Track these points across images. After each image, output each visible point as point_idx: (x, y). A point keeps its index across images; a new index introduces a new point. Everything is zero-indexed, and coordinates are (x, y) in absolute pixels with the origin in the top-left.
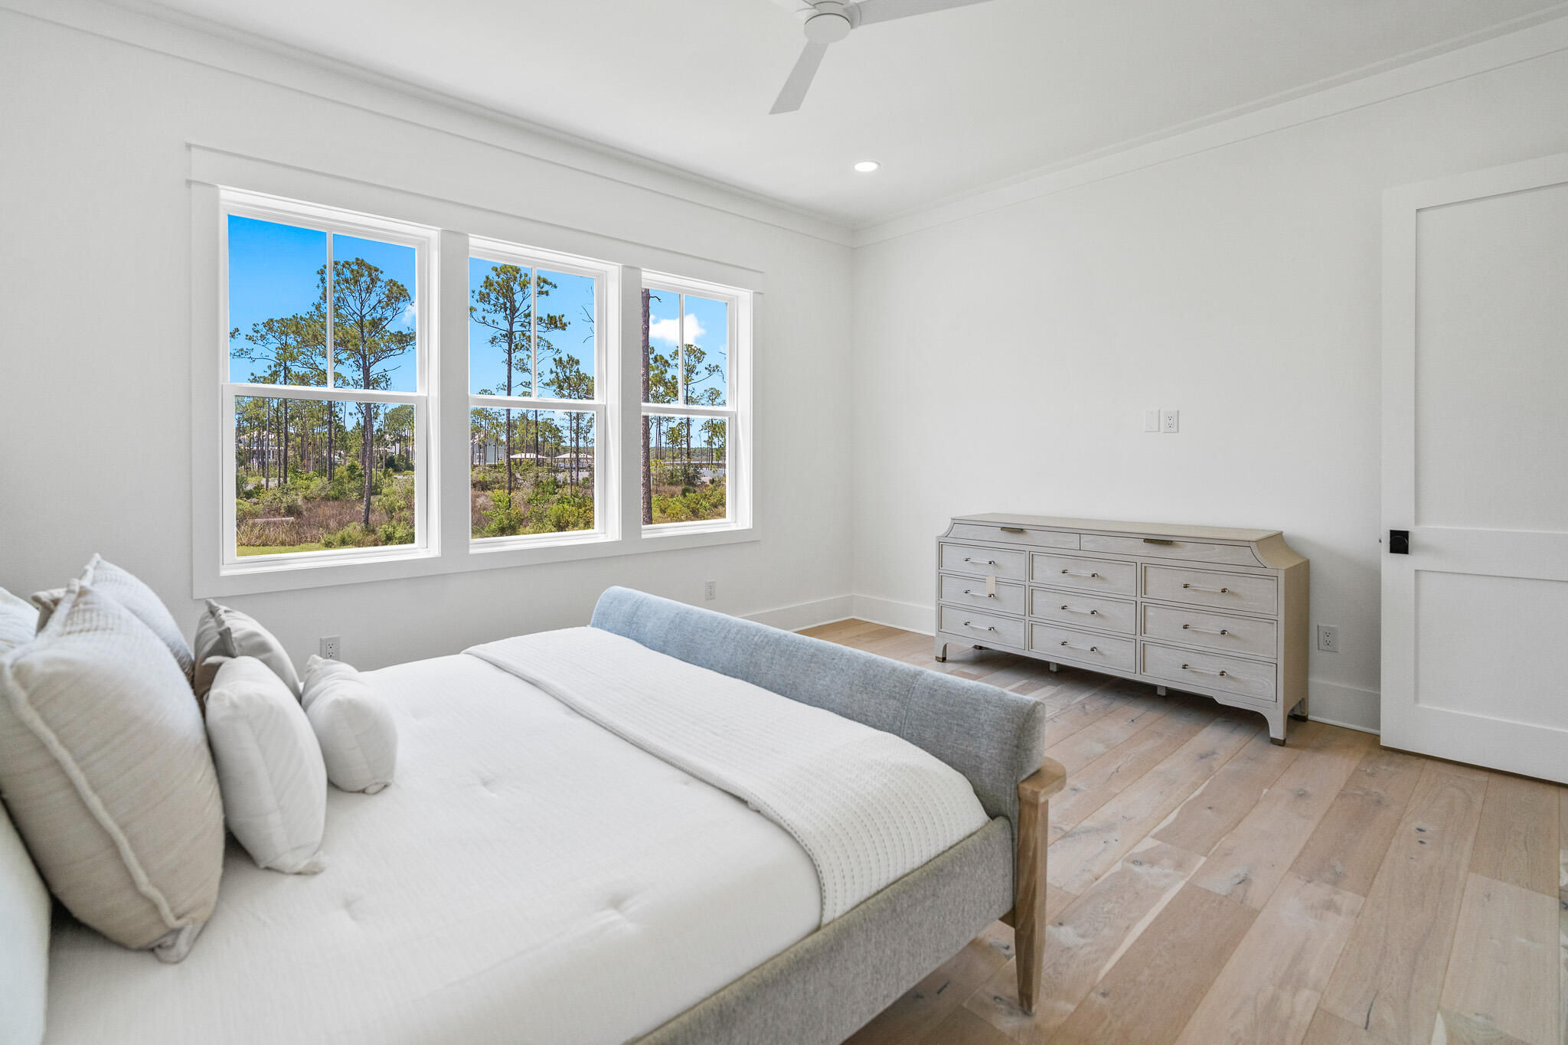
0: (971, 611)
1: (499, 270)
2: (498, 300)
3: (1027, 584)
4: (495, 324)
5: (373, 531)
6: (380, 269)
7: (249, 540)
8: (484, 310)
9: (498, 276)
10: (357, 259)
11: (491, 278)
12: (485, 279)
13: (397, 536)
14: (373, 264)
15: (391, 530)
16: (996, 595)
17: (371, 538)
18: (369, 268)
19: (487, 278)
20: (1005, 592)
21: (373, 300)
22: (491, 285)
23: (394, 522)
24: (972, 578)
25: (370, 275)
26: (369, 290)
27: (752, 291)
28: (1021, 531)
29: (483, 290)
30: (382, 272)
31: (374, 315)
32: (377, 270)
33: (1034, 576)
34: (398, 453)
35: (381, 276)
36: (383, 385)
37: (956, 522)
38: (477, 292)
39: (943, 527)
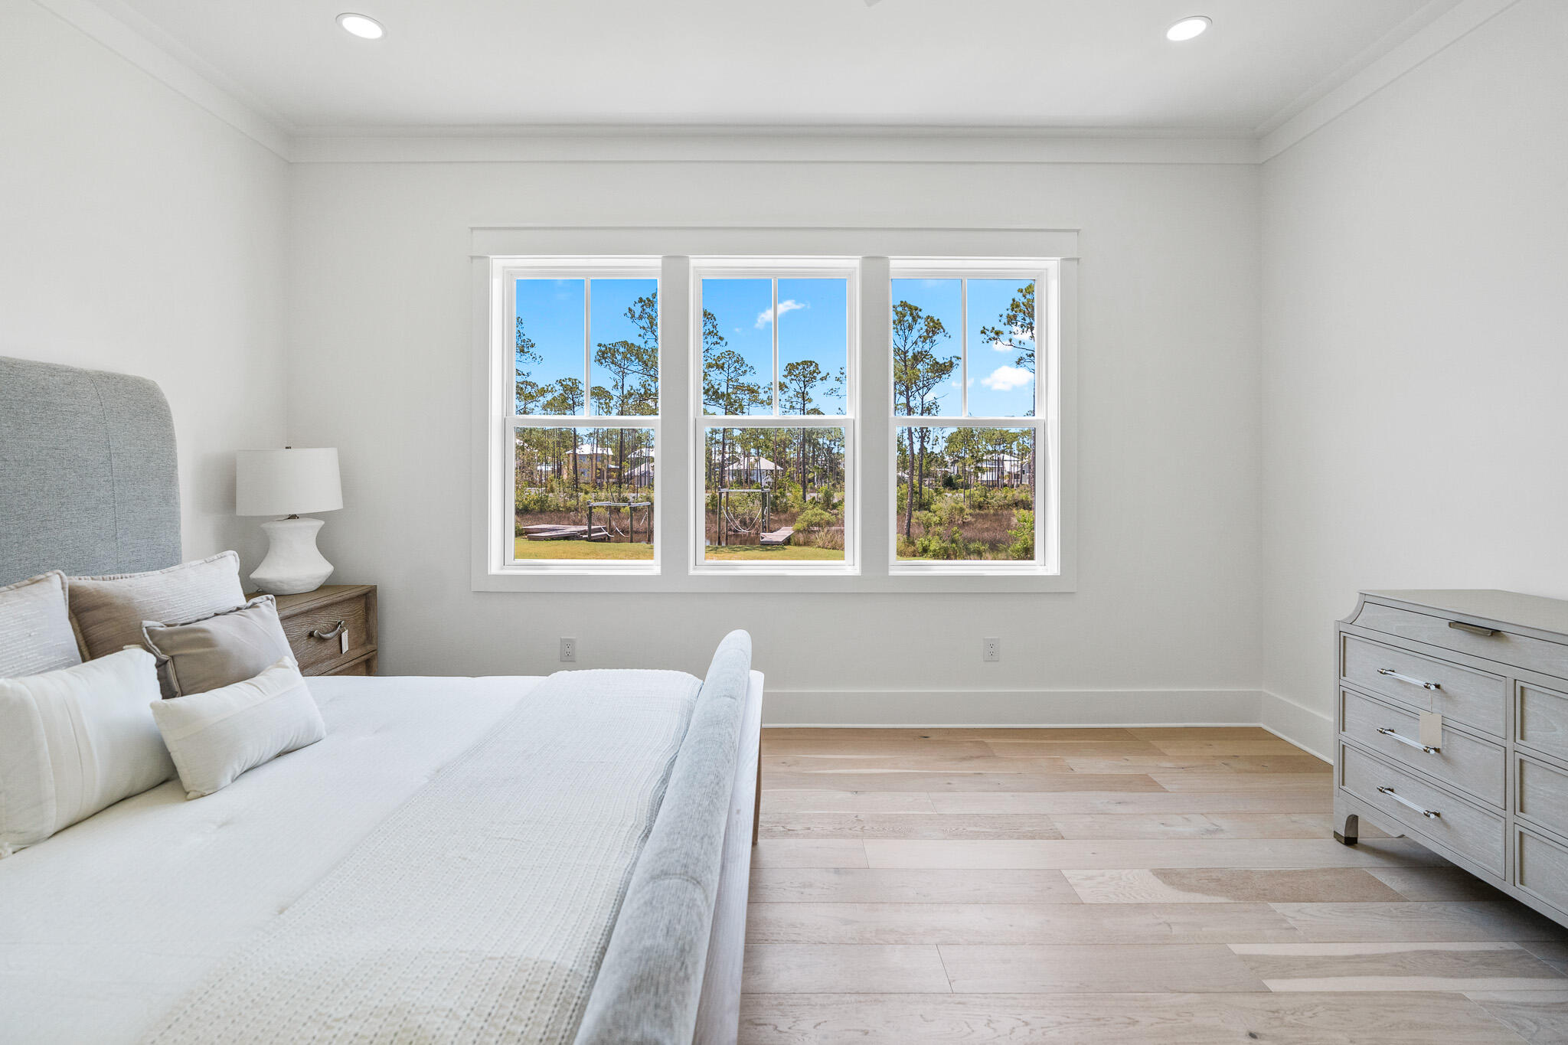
0: (1398, 771)
1: (1024, 291)
2: (1025, 320)
3: (1509, 744)
4: (1022, 344)
5: (913, 543)
6: (920, 307)
7: (824, 544)
8: (1011, 333)
9: (1024, 296)
10: (902, 302)
11: (1017, 300)
12: (1011, 302)
13: (932, 548)
14: (913, 304)
15: (927, 543)
16: (1443, 752)
17: (911, 549)
18: (910, 308)
19: (1014, 300)
20: (1462, 750)
21: (914, 335)
22: (1018, 306)
23: (930, 537)
24: (1399, 709)
25: (911, 314)
26: (910, 328)
27: (1059, 258)
28: (1495, 633)
29: (1010, 312)
30: (920, 310)
31: (916, 350)
32: (916, 309)
33: (1528, 733)
34: (956, 473)
35: (920, 314)
36: (934, 411)
37: (1367, 600)
38: (1005, 316)
39: (1347, 607)
